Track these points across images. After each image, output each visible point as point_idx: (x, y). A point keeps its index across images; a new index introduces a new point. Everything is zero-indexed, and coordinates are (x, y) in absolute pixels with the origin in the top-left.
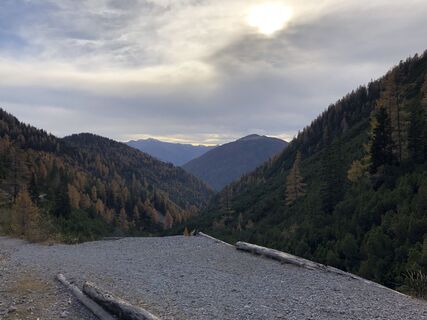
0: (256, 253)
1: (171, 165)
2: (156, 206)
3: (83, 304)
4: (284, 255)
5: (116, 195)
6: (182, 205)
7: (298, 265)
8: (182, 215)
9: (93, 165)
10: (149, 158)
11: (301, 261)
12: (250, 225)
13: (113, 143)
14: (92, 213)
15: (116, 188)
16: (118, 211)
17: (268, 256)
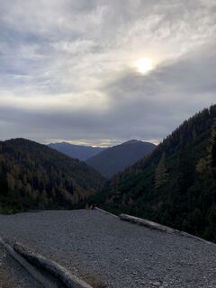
0: (133, 222)
1: (77, 160)
2: (67, 189)
4: (152, 223)
5: (39, 180)
6: (85, 188)
7: (161, 230)
8: (85, 194)
9: (24, 160)
10: (63, 155)
11: (164, 228)
12: (131, 201)
13: (38, 145)
14: (23, 193)
15: (40, 176)
16: (41, 192)
17: (142, 224)
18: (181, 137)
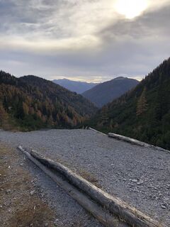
0: (118, 139)
1: (75, 93)
2: (68, 115)
3: (31, 160)
4: (133, 140)
5: (47, 108)
6: (81, 114)
7: (140, 145)
8: (82, 119)
9: (35, 92)
10: (64, 89)
11: (142, 143)
12: (117, 125)
13: (45, 81)
14: (35, 117)
15: (47, 105)
16: (49, 116)
17: (125, 141)
18: (161, 74)
